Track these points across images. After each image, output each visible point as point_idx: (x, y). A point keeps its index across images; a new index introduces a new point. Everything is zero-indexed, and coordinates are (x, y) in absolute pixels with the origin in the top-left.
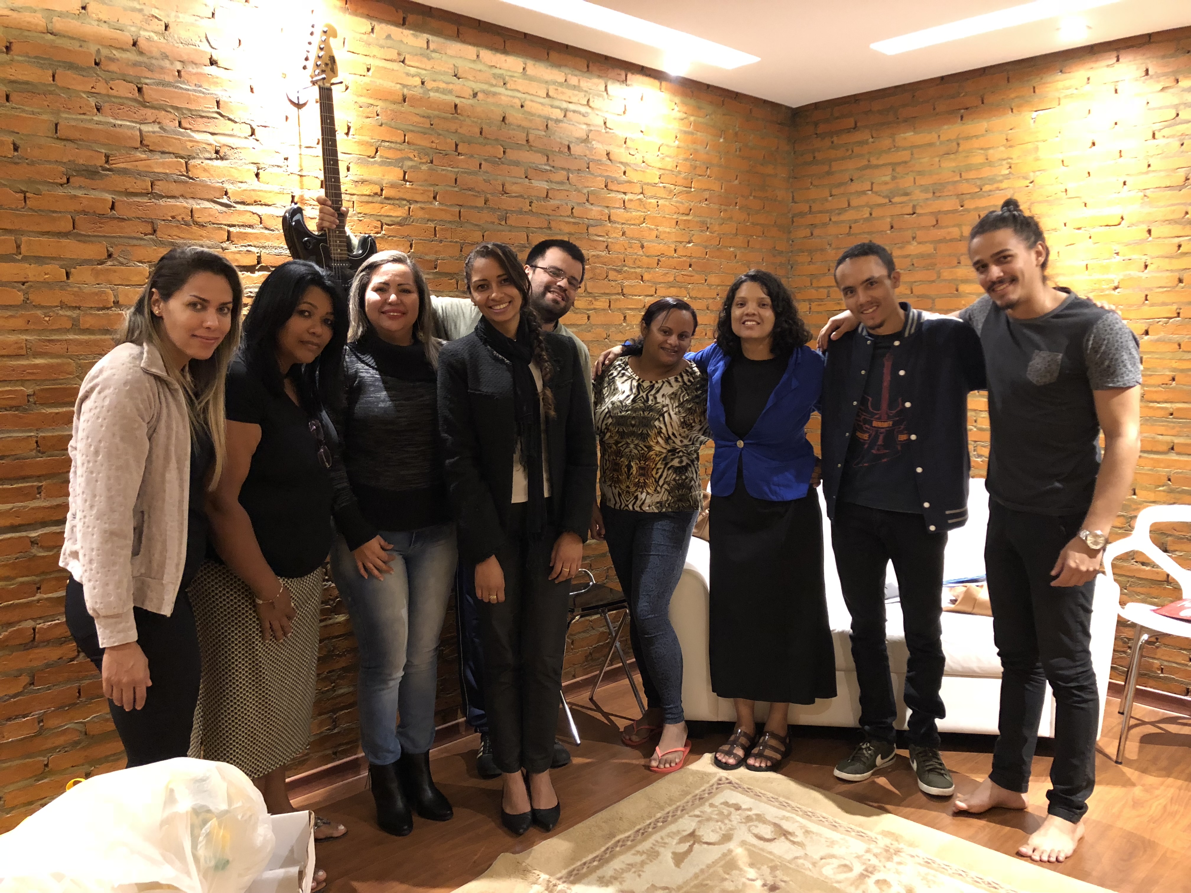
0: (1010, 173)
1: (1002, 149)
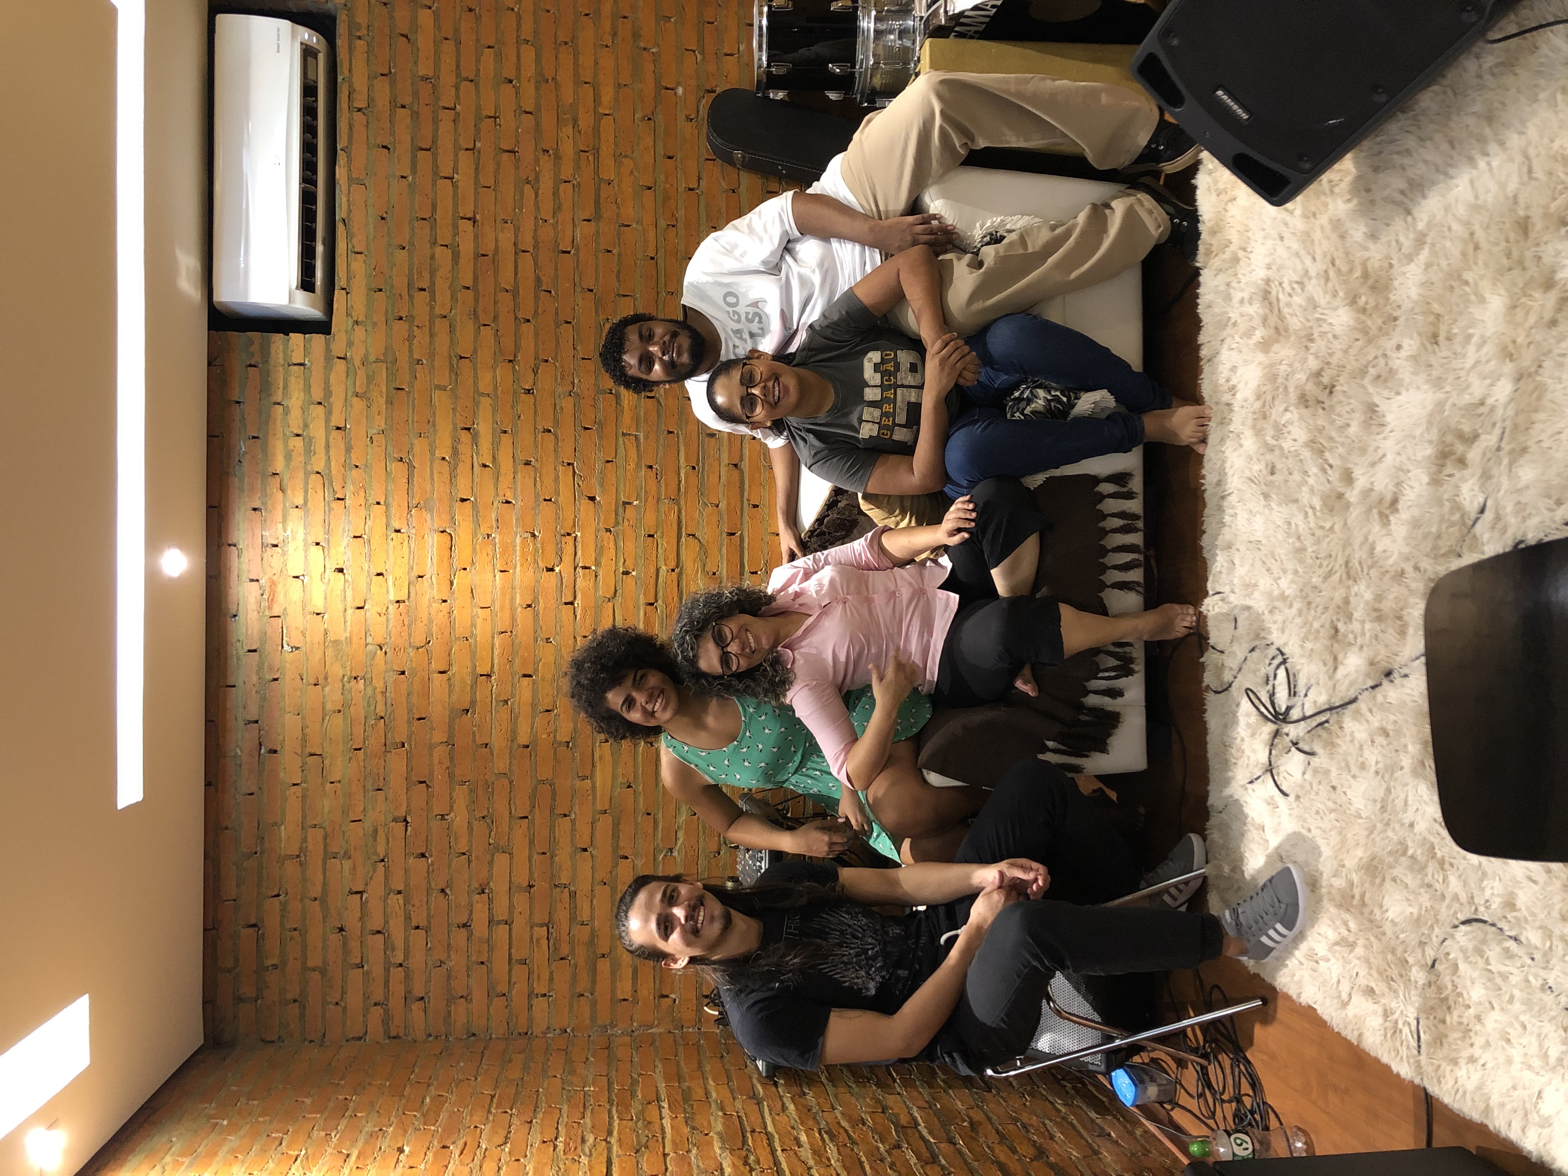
0: (364, 678)
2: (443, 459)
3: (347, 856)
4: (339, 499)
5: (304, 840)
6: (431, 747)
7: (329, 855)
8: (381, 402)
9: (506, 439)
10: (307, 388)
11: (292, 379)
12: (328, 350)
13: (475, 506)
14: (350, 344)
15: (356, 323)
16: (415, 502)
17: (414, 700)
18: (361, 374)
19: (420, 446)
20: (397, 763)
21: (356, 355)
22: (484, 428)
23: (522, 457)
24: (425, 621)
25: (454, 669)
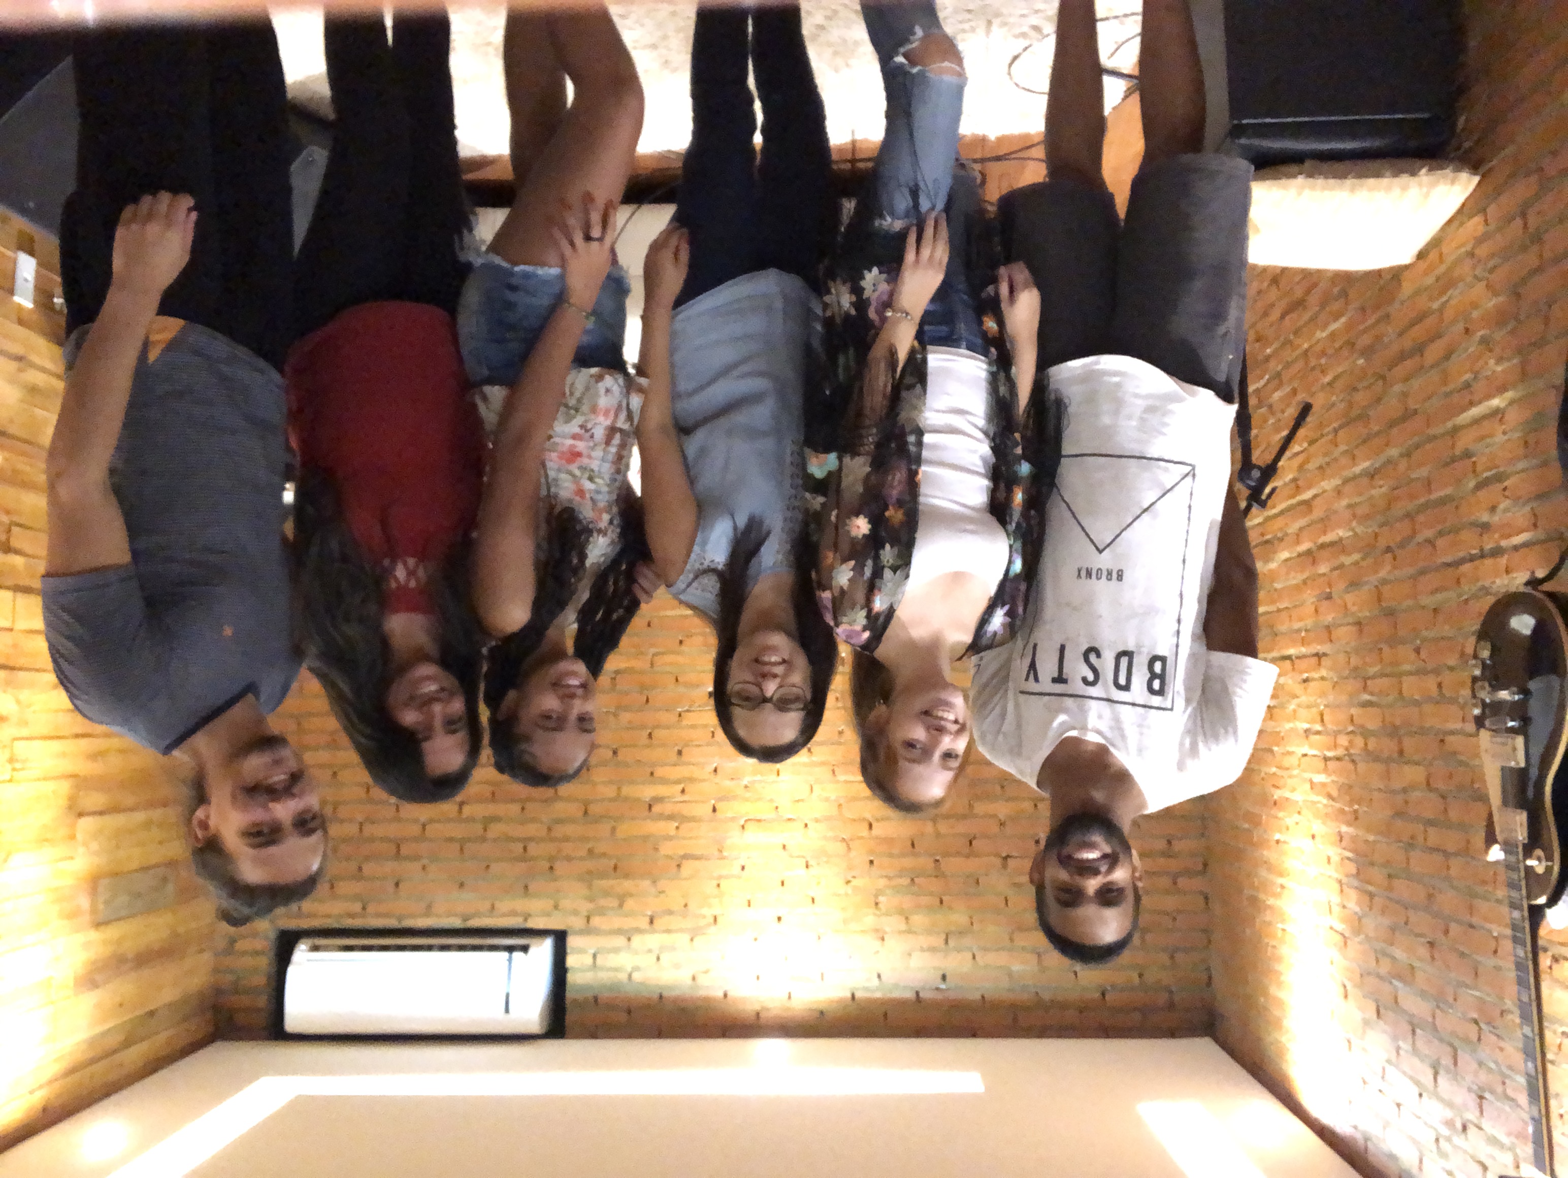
2: (677, 828)
4: (715, 921)
8: (627, 885)
9: (660, 772)
10: (616, 950)
11: (608, 963)
12: (581, 932)
13: (721, 799)
14: (575, 913)
15: (556, 907)
16: (717, 852)
17: (896, 851)
18: (603, 902)
19: (666, 849)
20: (954, 865)
21: (585, 907)
22: (648, 792)
23: (675, 757)
24: (824, 842)
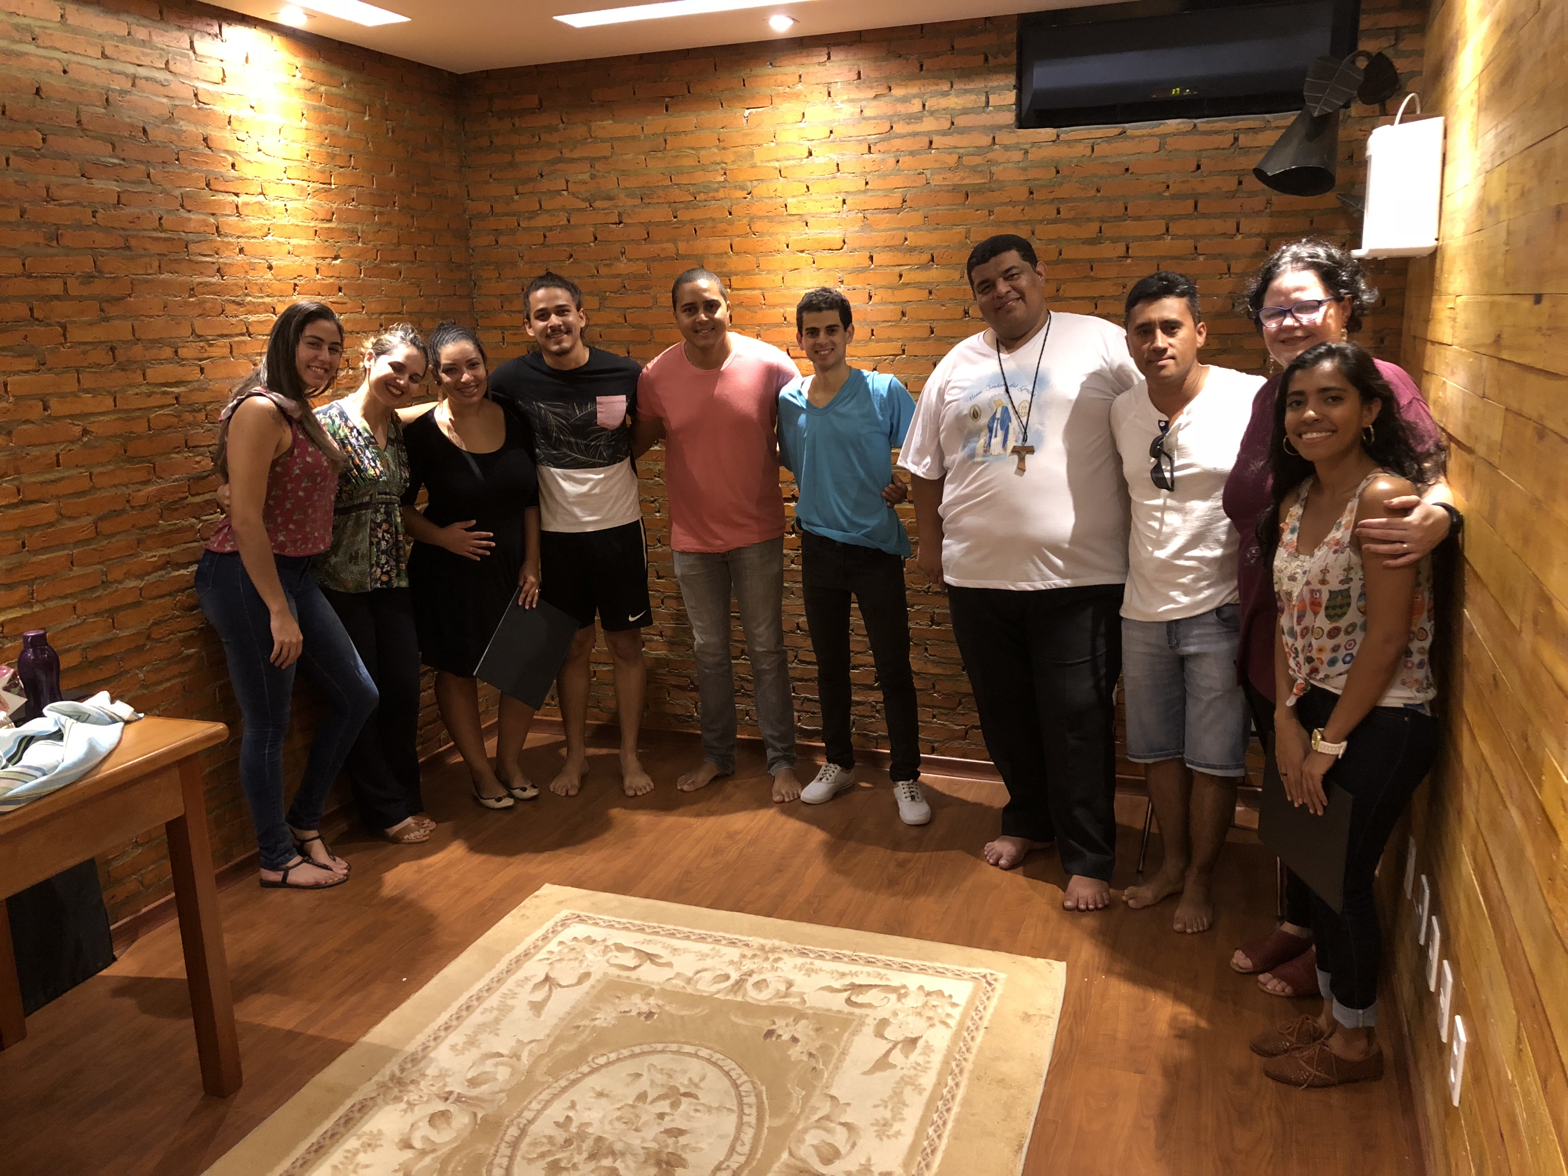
0: (726, 180)
1: (715, 150)
2: (906, 239)
3: (593, 177)
4: (870, 148)
5: (603, 141)
6: (674, 241)
7: (592, 161)
8: (955, 179)
9: (924, 294)
10: (965, 111)
11: (974, 97)
12: (1000, 128)
13: (866, 269)
14: (1006, 148)
15: (1026, 152)
16: (868, 216)
17: (710, 224)
18: (977, 160)
19: (916, 217)
20: (660, 214)
21: (997, 154)
22: (934, 274)
23: (908, 310)
24: (771, 230)
25: (735, 258)
